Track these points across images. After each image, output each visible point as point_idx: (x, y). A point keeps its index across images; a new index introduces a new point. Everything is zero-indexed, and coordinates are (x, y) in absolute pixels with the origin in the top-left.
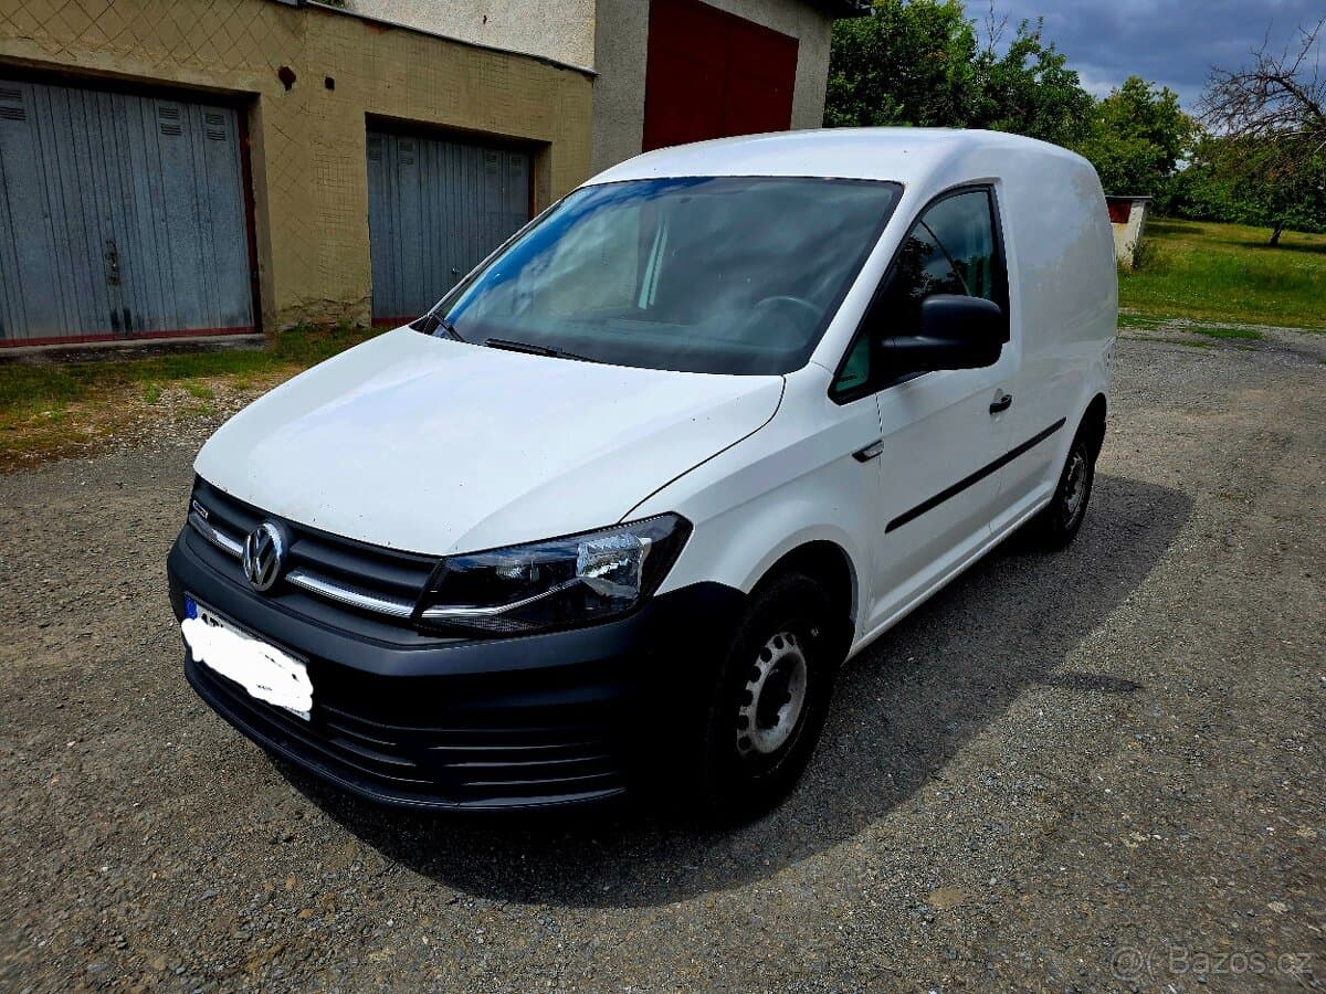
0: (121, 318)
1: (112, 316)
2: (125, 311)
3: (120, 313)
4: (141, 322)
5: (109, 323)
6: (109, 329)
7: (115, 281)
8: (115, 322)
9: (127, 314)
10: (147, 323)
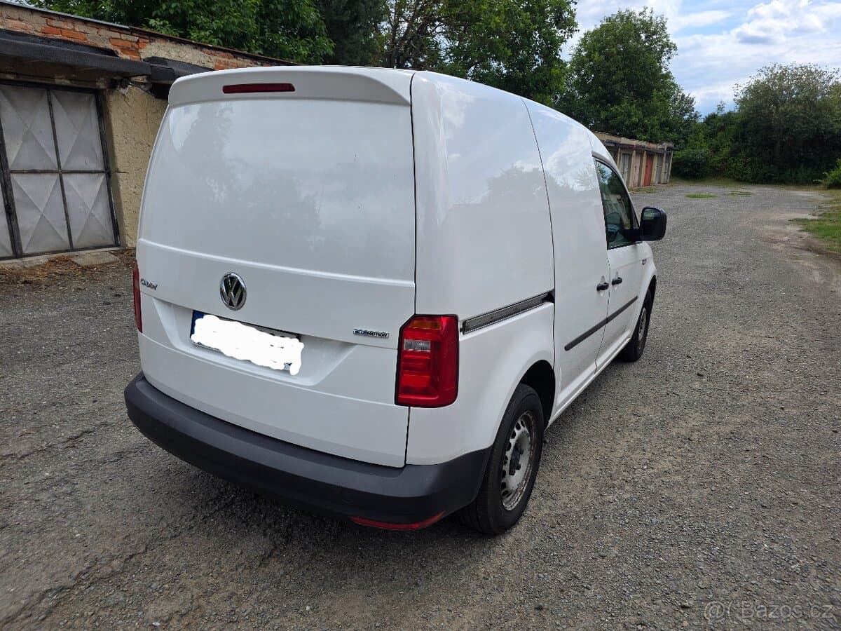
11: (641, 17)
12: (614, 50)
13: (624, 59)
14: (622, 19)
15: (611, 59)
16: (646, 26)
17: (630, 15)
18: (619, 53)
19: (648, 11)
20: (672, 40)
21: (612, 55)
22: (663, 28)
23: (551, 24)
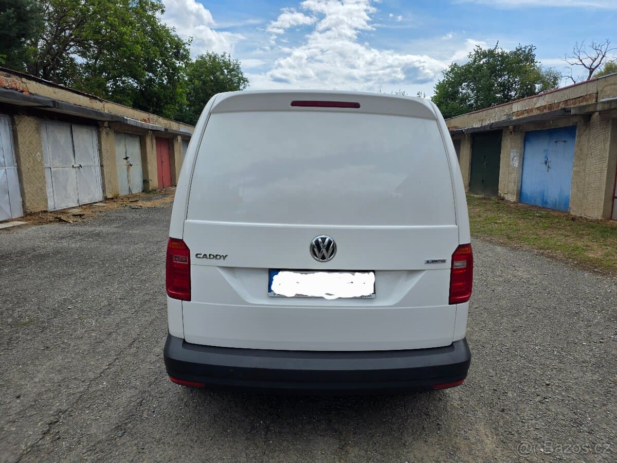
11: (223, 58)
12: (208, 79)
13: (215, 85)
14: (210, 58)
15: (207, 84)
16: (227, 65)
17: (215, 56)
18: (212, 81)
19: (227, 55)
20: (245, 75)
21: (207, 82)
22: (238, 68)
23: (171, 57)
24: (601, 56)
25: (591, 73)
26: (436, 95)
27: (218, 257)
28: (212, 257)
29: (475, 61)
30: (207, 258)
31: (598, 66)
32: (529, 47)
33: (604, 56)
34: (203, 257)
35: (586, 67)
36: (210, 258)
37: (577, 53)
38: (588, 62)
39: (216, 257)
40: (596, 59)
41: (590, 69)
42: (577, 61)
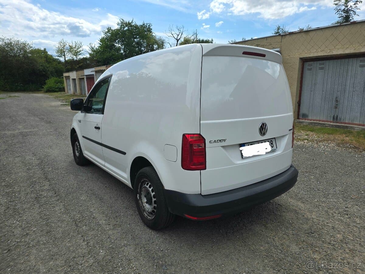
0: (335, 118)
1: (333, 117)
2: (337, 115)
3: (336, 116)
4: (340, 119)
5: (332, 118)
6: (332, 120)
7: (336, 108)
8: (334, 118)
9: (337, 117)
10: (342, 120)
24: (181, 34)
25: (177, 42)
26: (100, 45)
27: (222, 141)
28: (218, 141)
29: (121, 28)
30: (216, 142)
31: (180, 39)
32: (149, 24)
33: (182, 34)
34: (213, 143)
35: (175, 38)
36: (217, 142)
37: (171, 30)
38: (176, 36)
39: (220, 141)
40: (179, 35)
41: (177, 39)
42: (171, 35)
